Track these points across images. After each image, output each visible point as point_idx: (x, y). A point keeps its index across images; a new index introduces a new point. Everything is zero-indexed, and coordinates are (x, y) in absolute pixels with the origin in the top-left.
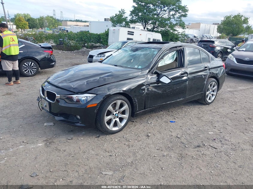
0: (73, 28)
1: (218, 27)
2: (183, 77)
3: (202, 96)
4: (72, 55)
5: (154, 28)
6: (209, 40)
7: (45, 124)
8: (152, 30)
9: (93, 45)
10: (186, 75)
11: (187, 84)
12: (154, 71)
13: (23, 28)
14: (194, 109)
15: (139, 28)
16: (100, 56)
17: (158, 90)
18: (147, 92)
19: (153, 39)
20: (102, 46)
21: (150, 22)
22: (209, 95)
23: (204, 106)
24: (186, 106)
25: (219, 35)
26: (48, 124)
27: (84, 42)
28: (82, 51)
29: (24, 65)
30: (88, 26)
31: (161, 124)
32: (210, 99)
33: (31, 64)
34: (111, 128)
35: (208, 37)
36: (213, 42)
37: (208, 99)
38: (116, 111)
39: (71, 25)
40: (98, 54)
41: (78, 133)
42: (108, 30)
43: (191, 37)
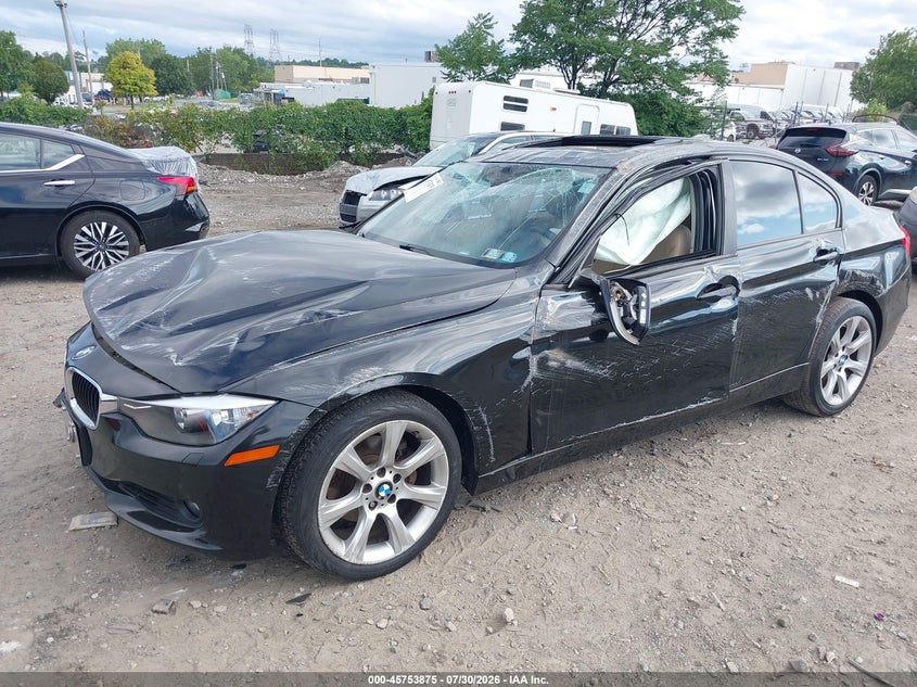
0: (313, 90)
1: (855, 76)
2: (716, 299)
3: (804, 382)
4: (292, 191)
5: (606, 84)
6: (826, 125)
7: (76, 522)
8: (599, 92)
9: (376, 150)
10: (731, 289)
11: (734, 330)
12: (576, 277)
13: (135, 91)
14: (764, 439)
15: (547, 85)
16: (384, 193)
17: (592, 364)
18: (539, 376)
19: (603, 126)
20: (407, 155)
21: (592, 62)
22: (836, 373)
23: (809, 426)
24: (730, 423)
25: (858, 106)
26: (87, 517)
27: (343, 141)
28: (334, 175)
29: (78, 237)
30: (366, 81)
31: (614, 523)
32: (836, 391)
33: (108, 229)
34: (355, 551)
35: (816, 114)
36: (841, 134)
37: (827, 392)
38: (382, 472)
39: (305, 80)
40: (378, 189)
41: (210, 576)
42: (432, 92)
43: (751, 117)
